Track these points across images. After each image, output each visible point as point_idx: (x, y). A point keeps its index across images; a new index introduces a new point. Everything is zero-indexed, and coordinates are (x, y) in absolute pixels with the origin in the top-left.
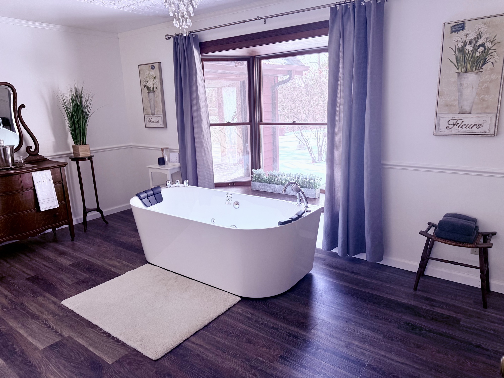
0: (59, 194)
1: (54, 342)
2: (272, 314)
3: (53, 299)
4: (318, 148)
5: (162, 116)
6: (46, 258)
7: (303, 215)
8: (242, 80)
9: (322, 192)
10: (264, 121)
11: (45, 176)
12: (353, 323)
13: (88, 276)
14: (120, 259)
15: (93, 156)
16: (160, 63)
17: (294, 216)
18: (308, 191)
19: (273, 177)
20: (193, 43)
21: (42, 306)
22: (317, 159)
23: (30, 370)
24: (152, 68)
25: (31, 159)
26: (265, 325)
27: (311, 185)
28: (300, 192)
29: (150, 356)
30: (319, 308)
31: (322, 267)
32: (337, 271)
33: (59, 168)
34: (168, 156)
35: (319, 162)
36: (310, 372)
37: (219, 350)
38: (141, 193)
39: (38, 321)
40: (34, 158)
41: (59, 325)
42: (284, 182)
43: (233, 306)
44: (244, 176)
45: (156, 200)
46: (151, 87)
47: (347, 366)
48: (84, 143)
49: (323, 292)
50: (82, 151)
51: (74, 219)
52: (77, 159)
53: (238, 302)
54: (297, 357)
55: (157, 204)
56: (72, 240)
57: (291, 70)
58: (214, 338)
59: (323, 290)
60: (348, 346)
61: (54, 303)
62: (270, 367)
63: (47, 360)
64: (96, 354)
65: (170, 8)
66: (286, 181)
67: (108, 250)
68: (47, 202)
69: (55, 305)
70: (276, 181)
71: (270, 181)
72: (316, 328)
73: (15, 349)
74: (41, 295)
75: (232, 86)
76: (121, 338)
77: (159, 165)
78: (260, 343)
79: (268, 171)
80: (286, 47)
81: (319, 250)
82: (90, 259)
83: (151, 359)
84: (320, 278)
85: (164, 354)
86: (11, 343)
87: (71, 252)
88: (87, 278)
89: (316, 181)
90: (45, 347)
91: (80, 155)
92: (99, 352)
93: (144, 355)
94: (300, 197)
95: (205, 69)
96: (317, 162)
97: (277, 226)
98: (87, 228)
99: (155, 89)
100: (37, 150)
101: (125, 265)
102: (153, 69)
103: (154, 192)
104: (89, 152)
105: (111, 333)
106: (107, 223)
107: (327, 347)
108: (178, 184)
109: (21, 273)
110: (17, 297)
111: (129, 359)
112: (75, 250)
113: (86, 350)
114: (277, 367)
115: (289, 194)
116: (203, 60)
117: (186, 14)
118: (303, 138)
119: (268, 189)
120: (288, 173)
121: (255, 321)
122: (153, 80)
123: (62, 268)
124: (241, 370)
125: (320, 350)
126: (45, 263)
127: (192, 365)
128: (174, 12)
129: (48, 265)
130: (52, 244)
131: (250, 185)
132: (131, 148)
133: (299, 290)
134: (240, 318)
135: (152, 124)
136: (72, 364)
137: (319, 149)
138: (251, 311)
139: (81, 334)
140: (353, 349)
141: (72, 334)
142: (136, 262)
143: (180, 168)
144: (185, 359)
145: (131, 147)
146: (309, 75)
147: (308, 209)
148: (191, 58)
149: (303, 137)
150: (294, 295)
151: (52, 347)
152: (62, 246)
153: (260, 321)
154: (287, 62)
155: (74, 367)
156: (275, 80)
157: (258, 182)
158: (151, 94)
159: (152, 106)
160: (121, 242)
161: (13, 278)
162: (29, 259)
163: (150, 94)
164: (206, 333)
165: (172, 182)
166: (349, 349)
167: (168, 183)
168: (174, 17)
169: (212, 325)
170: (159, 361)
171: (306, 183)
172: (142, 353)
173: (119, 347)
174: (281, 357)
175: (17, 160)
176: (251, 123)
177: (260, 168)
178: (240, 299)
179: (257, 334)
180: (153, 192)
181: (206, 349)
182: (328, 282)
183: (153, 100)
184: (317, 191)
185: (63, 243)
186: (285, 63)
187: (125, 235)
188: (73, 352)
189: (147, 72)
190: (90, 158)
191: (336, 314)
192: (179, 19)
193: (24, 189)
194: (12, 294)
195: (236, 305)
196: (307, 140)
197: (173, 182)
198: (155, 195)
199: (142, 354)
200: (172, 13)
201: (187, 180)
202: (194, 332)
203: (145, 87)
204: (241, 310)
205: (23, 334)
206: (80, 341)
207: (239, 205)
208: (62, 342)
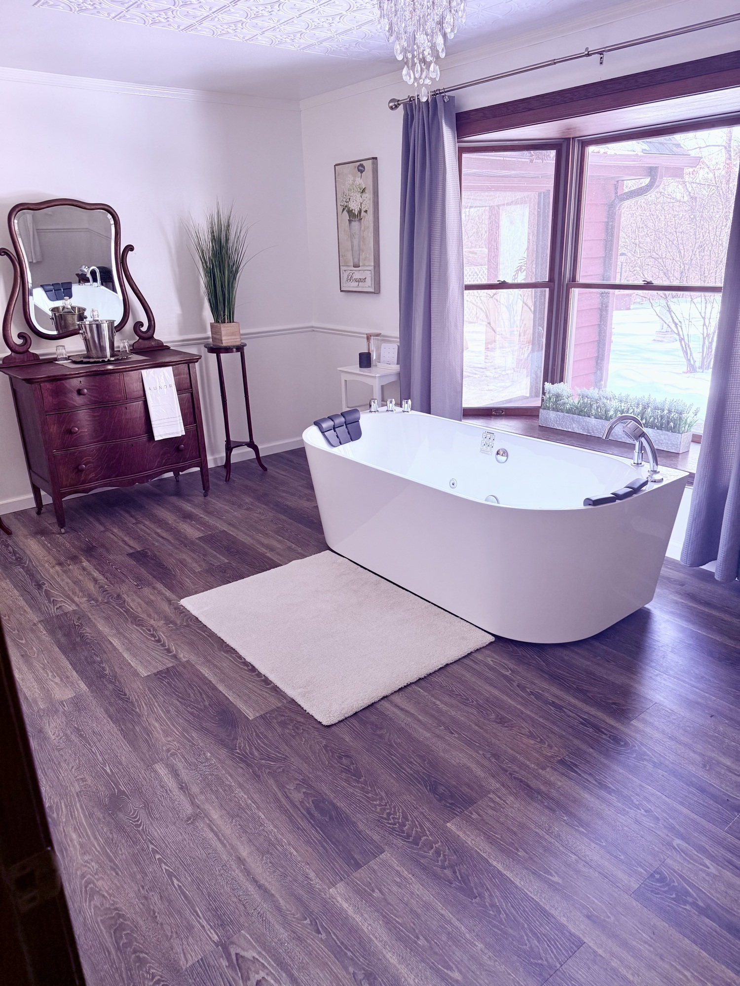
0: (186, 411)
1: (165, 667)
2: (555, 678)
3: (168, 593)
4: (704, 338)
5: (372, 268)
6: (161, 523)
7: (643, 489)
8: (542, 190)
9: (696, 439)
10: (581, 279)
11: (162, 378)
12: (727, 721)
13: (227, 561)
14: (282, 537)
15: (245, 345)
16: (376, 158)
17: (621, 489)
18: (663, 437)
19: (589, 402)
20: (443, 116)
21: (150, 603)
22: (698, 364)
23: (125, 708)
24: (359, 170)
25: (142, 346)
26: (538, 696)
27: (672, 424)
28: (643, 439)
29: (319, 718)
30: (655, 681)
31: (676, 598)
32: (706, 610)
33: (187, 365)
34: (378, 349)
35: (703, 372)
36: (619, 802)
37: (443, 727)
38: (324, 420)
39: (142, 629)
40: (147, 344)
41: (174, 640)
42: (611, 413)
43: (477, 650)
44: (528, 395)
45: (349, 436)
46: (356, 210)
47: (701, 803)
48: (231, 320)
49: (670, 650)
50: (226, 335)
51: (209, 458)
52: (217, 350)
53: (487, 644)
54: (595, 767)
55: (352, 443)
56: (205, 495)
57: (657, 165)
58: (435, 704)
59: (670, 645)
60: (708, 764)
61: (169, 601)
62: (537, 777)
63: (151, 695)
64: (229, 697)
65: (397, 42)
66: (616, 411)
67: (263, 517)
68: (166, 424)
69: (171, 604)
70: (593, 412)
71: (581, 411)
72: (643, 719)
73: (104, 669)
74: (150, 585)
75: (522, 202)
76: (272, 677)
77: (361, 366)
78: (523, 728)
79: (577, 389)
80: (645, 116)
81: (673, 562)
82: (232, 531)
83: (320, 723)
84: (668, 621)
85: (343, 718)
86: (99, 659)
87: (202, 516)
88: (225, 564)
89: (684, 415)
90: (150, 673)
91: (223, 342)
92: (234, 696)
93: (308, 713)
94: (642, 448)
95: (463, 170)
96: (698, 370)
97: (580, 506)
98: (231, 476)
99: (363, 213)
100: (152, 329)
101: (290, 548)
102: (362, 172)
103: (347, 419)
104: (238, 337)
105: (257, 666)
106: (265, 469)
107: (662, 759)
108: (391, 406)
109: (121, 544)
110: (112, 584)
111: (283, 716)
112: (209, 513)
113: (215, 688)
114: (552, 779)
115: (620, 440)
116: (461, 151)
117: (429, 54)
118: (672, 317)
119: (574, 425)
120: (623, 395)
121: (518, 686)
122: (360, 195)
123: (184, 542)
124: (479, 772)
125: (645, 763)
126: (159, 531)
127: (391, 745)
128: (404, 51)
129: (164, 535)
130: (174, 499)
131: (538, 416)
132: (313, 331)
133: (618, 638)
134: (490, 674)
135: (353, 286)
136: (189, 709)
137: (707, 343)
138: (511, 666)
139: (209, 661)
140: (720, 773)
141: (193, 658)
142: (308, 545)
143: (399, 374)
144: (378, 732)
145: (313, 329)
146: (702, 174)
147: (657, 477)
148: (437, 148)
149: (671, 315)
150: (605, 647)
151: (161, 675)
152: (189, 504)
153: (528, 686)
154: (648, 148)
155: (192, 714)
156: (616, 189)
157: (553, 409)
158: (355, 224)
159: (355, 248)
160: (285, 507)
161: (108, 550)
162: (134, 521)
163: (353, 223)
164: (422, 691)
165: (383, 400)
166: (708, 770)
167: (372, 404)
168: (405, 62)
169: (433, 679)
170: (333, 728)
171: (661, 419)
172: (305, 709)
173: (266, 692)
174: (562, 762)
175: (119, 347)
176: (552, 283)
177: (561, 380)
178: (492, 639)
179: (519, 710)
180: (345, 419)
181: (419, 721)
182: (683, 630)
183: (357, 237)
184: (685, 438)
185: (190, 498)
186: (643, 149)
187: (293, 495)
188: (193, 688)
189: (350, 179)
190: (240, 349)
191: (691, 697)
192: (414, 64)
193: (128, 399)
194: (104, 577)
195: (483, 650)
196: (680, 322)
197: (384, 402)
198: (348, 425)
199: (306, 711)
200: (400, 53)
201: (410, 401)
202: (400, 687)
203: (344, 210)
204: (492, 660)
205: (117, 647)
206: (206, 672)
207: (507, 456)
208: (176, 669)
